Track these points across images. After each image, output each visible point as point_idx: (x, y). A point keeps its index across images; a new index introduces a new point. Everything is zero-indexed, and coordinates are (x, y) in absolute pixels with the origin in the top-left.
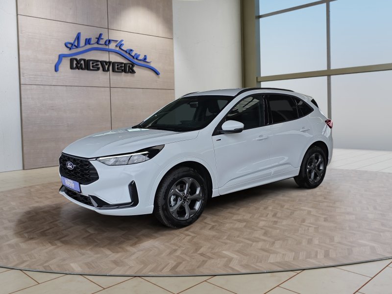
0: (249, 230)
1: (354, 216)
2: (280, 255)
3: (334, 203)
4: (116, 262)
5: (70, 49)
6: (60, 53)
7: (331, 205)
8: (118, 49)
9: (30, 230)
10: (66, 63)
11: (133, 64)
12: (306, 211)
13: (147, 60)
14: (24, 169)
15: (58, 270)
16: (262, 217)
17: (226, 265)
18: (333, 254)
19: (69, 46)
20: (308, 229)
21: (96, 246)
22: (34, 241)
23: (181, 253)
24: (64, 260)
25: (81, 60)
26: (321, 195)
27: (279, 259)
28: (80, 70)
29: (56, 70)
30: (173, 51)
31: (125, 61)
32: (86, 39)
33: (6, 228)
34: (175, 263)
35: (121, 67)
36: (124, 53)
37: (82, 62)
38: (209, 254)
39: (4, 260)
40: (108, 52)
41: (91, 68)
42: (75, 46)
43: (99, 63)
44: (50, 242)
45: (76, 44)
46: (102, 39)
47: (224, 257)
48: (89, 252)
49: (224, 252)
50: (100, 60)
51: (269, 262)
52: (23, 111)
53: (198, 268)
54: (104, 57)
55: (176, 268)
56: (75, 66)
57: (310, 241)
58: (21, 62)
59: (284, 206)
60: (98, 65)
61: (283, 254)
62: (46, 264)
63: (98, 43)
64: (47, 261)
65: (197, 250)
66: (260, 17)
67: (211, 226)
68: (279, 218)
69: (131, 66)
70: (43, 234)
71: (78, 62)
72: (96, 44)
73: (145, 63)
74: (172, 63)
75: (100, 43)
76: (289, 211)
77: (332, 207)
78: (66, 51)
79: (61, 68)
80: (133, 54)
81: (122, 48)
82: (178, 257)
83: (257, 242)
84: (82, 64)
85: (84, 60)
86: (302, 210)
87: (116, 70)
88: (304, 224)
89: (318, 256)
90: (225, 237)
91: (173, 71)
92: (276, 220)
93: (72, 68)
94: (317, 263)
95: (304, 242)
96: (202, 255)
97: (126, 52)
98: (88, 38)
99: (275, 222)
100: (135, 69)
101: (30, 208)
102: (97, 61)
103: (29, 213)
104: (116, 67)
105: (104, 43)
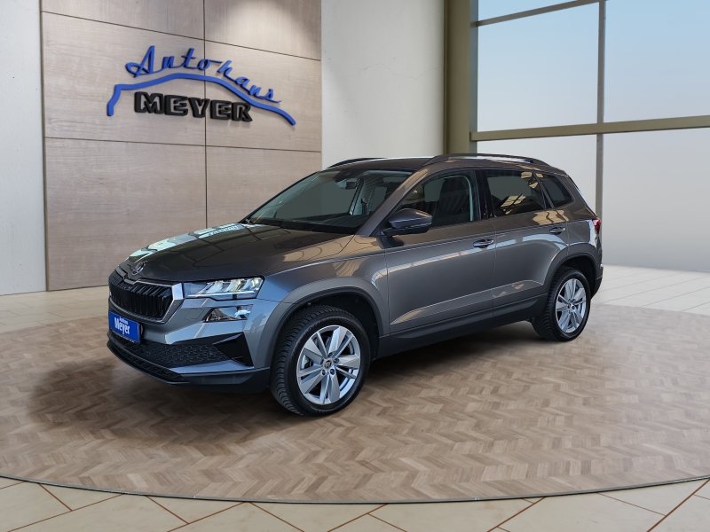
0: (449, 419)
1: (637, 397)
2: (504, 468)
3: (603, 371)
4: (208, 474)
5: (135, 75)
6: (117, 83)
7: (597, 374)
8: (221, 77)
9: (57, 407)
10: (127, 100)
11: (248, 105)
12: (552, 385)
13: (273, 99)
14: (47, 290)
15: (105, 485)
16: (472, 393)
17: (406, 485)
18: (596, 469)
19: (134, 69)
20: (554, 420)
21: (174, 441)
22: (64, 429)
23: (326, 460)
24: (117, 467)
25: (154, 95)
26: (579, 355)
27: (500, 476)
28: (153, 115)
29: (110, 113)
30: (320, 83)
31: (233, 99)
32: (164, 59)
33: (14, 403)
34: (314, 479)
35: (227, 109)
36: (232, 84)
37: (157, 100)
38: (376, 463)
39: (10, 465)
40: (203, 83)
41: (172, 110)
42: (144, 70)
43: (187, 102)
44: (92, 433)
45: (146, 67)
46: (193, 58)
47: (402, 468)
48: (162, 453)
49: (403, 460)
50: (189, 96)
51: (482, 480)
52: (48, 186)
53: (355, 488)
54: (195, 91)
55: (317, 487)
56: (142, 106)
57: (557, 444)
58: (45, 98)
59: (512, 373)
60: (184, 105)
61: (508, 467)
62: (85, 474)
63: (185, 65)
64: (86, 469)
65: (354, 454)
66: (478, 24)
67: (380, 409)
68: (501, 396)
69: (244, 108)
70: (81, 416)
71: (149, 98)
72: (182, 68)
73: (269, 103)
74: (317, 103)
75: (189, 66)
76: (520, 383)
77: (597, 378)
78: (128, 79)
79: (117, 109)
80: (248, 87)
81: (229, 75)
82: (320, 466)
83: (462, 441)
84: (155, 103)
85: (160, 96)
86: (543, 382)
87: (218, 115)
88: (547, 409)
89: (571, 473)
90: (405, 432)
91: (319, 119)
92: (496, 399)
93: (137, 109)
94: (569, 485)
95: (546, 445)
96: (363, 463)
97: (236, 82)
98: (168, 55)
99: (496, 405)
100: (251, 113)
101: (57, 365)
102: (184, 98)
103: (55, 374)
104: (217, 109)
105: (196, 66)
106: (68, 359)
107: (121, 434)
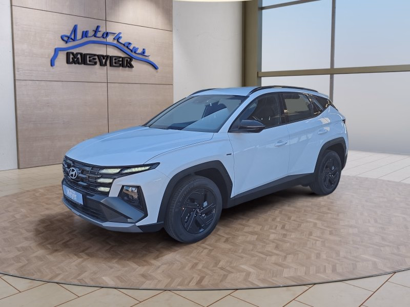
0: (261, 244)
1: (357, 230)
2: (293, 270)
3: (338, 215)
4: (143, 276)
5: (66, 42)
6: (56, 47)
7: (335, 217)
9: (51, 241)
10: (62, 57)
11: (131, 59)
12: (312, 223)
13: (145, 54)
14: (19, 168)
15: (92, 283)
16: (271, 229)
17: (246, 279)
18: (339, 269)
20: (316, 243)
25: (77, 54)
26: (324, 206)
28: (77, 65)
29: (52, 64)
30: (172, 44)
31: (123, 55)
32: (83, 32)
34: (199, 277)
35: (119, 61)
36: (122, 46)
37: (79, 56)
38: (228, 268)
40: (105, 46)
41: (88, 63)
42: (71, 39)
43: (96, 57)
45: (73, 37)
46: (99, 31)
47: (242, 271)
48: (116, 265)
49: (242, 266)
50: (98, 53)
51: (283, 276)
52: (17, 108)
53: (221, 282)
54: (101, 50)
55: (201, 282)
56: (71, 60)
57: (318, 256)
58: (15, 57)
59: (291, 217)
60: (95, 59)
62: (79, 278)
63: (95, 35)
66: (262, 8)
67: (225, 239)
69: (129, 60)
70: (66, 245)
71: (75, 55)
72: (93, 37)
73: (143, 57)
74: (171, 57)
75: (97, 36)
78: (62, 45)
79: (57, 63)
80: (131, 47)
81: (120, 41)
82: (200, 270)
83: (270, 256)
84: (78, 58)
85: (81, 54)
86: (307, 222)
87: (114, 64)
88: (311, 237)
89: (327, 271)
90: (240, 251)
91: (171, 66)
92: (285, 232)
93: (68, 62)
94: (326, 278)
95: (313, 257)
96: (222, 269)
97: (124, 45)
98: (85, 30)
100: (133, 63)
102: (95, 55)
104: (114, 61)
105: (101, 36)
106: (47, 212)
107: (91, 255)
